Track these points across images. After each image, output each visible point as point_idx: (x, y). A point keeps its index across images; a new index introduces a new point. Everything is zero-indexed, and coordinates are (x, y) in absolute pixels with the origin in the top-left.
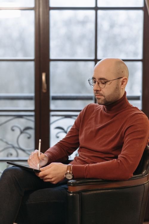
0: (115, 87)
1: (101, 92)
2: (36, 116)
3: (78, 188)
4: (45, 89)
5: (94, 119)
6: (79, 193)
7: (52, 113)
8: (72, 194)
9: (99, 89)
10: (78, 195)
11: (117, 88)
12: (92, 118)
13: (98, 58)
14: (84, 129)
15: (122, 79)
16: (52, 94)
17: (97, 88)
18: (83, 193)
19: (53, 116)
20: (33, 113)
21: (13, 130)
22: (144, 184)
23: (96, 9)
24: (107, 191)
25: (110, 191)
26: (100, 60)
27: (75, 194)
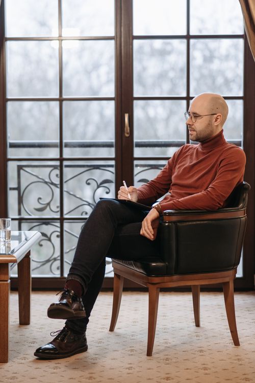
0: (207, 123)
1: (193, 127)
2: (117, 167)
3: (174, 218)
4: (128, 133)
5: (189, 157)
6: (175, 222)
7: (136, 162)
8: (167, 224)
9: (191, 123)
10: (174, 225)
11: (209, 124)
12: (187, 156)
13: (191, 95)
14: (177, 166)
15: (215, 116)
16: (136, 140)
17: (190, 122)
18: (178, 224)
19: (137, 166)
20: (113, 163)
21: (89, 184)
22: (240, 218)
23: (188, 37)
24: (202, 222)
25: (206, 222)
26: (192, 98)
27: (170, 224)
